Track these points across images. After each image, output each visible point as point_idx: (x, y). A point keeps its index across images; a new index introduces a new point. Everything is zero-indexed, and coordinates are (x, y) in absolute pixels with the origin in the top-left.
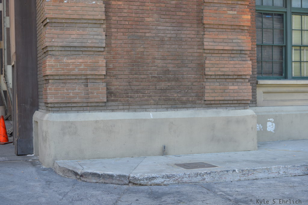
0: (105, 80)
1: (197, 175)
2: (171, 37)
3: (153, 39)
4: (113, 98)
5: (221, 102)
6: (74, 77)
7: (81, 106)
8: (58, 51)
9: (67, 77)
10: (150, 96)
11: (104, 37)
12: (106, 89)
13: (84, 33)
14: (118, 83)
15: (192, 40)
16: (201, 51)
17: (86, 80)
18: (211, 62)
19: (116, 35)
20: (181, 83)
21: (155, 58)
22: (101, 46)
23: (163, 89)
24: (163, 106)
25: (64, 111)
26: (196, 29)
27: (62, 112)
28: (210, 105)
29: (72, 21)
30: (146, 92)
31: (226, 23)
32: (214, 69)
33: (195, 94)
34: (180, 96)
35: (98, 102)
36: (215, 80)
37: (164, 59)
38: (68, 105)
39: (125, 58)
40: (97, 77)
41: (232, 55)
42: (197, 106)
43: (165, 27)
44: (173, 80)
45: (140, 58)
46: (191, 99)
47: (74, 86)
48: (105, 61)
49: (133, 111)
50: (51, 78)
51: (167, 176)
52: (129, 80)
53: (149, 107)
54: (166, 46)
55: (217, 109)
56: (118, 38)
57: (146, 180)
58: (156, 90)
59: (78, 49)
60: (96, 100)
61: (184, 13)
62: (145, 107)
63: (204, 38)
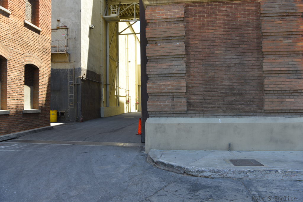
0: (186, 96)
1: (241, 172)
2: (235, 64)
3: (221, 66)
4: (191, 108)
5: (279, 111)
6: (164, 94)
7: (169, 114)
8: (154, 77)
9: (160, 94)
10: (220, 107)
11: (185, 66)
12: (186, 102)
13: (171, 64)
14: (195, 97)
15: (253, 64)
16: (261, 72)
17: (173, 96)
18: (269, 80)
19: (194, 64)
20: (244, 97)
21: (223, 80)
22: (182, 73)
23: (229, 101)
24: (230, 114)
26: (257, 56)
27: (157, 117)
28: (269, 113)
30: (217, 104)
31: (282, 50)
32: (272, 86)
33: (256, 105)
34: (243, 106)
35: (180, 111)
36: (273, 95)
37: (230, 79)
38: (161, 113)
39: (200, 80)
40: (180, 94)
41: (289, 75)
42: (257, 114)
43: (231, 57)
44: (238, 95)
46: (252, 109)
47: (165, 100)
48: (185, 83)
49: (206, 118)
50: (150, 95)
51: (214, 171)
52: (203, 96)
53: (219, 114)
54: (232, 70)
55: (275, 116)
56: (195, 66)
57: (197, 172)
58: (224, 103)
59: (167, 75)
60: (180, 109)
61: (246, 45)
62: (216, 114)
63: (262, 63)
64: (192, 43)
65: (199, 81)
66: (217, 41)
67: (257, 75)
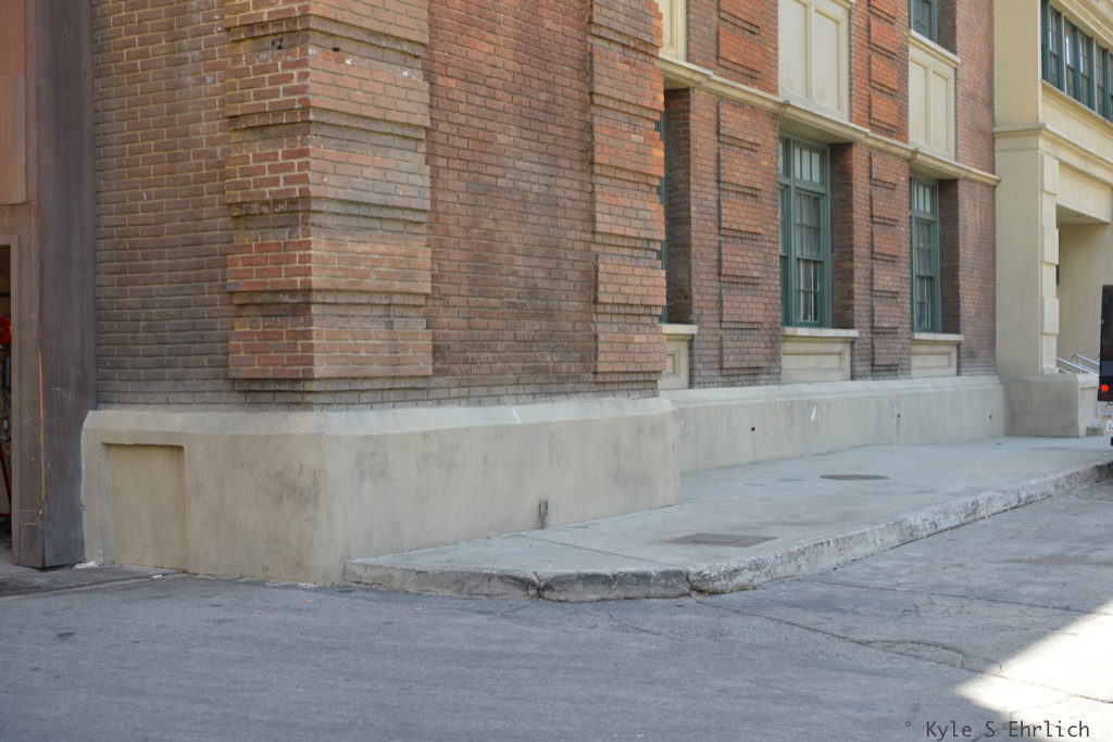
0: (427, 309)
2: (538, 194)
3: (509, 196)
4: (441, 365)
5: (621, 378)
6: (364, 299)
7: (380, 389)
8: (332, 213)
10: (507, 360)
11: (427, 182)
12: (431, 338)
13: (390, 164)
14: (447, 319)
15: (574, 204)
16: (589, 236)
17: (389, 305)
18: (610, 269)
19: (446, 176)
20: (556, 324)
21: (513, 251)
22: (421, 207)
23: (526, 339)
24: (529, 389)
25: (344, 403)
26: (580, 176)
27: (340, 407)
28: (606, 385)
29: (363, 124)
30: (499, 349)
33: (577, 355)
34: (556, 359)
35: (412, 377)
36: (608, 318)
37: (528, 253)
38: (357, 385)
39: (463, 245)
40: (411, 300)
41: (636, 253)
42: (581, 387)
43: (528, 164)
44: (544, 314)
45: (488, 248)
46: (573, 369)
47: (365, 325)
48: (429, 252)
50: (317, 298)
52: (469, 313)
53: (504, 390)
54: (534, 219)
55: (614, 395)
56: (450, 185)
57: (724, 579)
58: (516, 344)
59: (374, 212)
60: (411, 370)
61: (561, 129)
62: (497, 390)
63: (593, 202)
64: (440, 81)
65: (457, 251)
66: (499, 94)
67: (580, 246)
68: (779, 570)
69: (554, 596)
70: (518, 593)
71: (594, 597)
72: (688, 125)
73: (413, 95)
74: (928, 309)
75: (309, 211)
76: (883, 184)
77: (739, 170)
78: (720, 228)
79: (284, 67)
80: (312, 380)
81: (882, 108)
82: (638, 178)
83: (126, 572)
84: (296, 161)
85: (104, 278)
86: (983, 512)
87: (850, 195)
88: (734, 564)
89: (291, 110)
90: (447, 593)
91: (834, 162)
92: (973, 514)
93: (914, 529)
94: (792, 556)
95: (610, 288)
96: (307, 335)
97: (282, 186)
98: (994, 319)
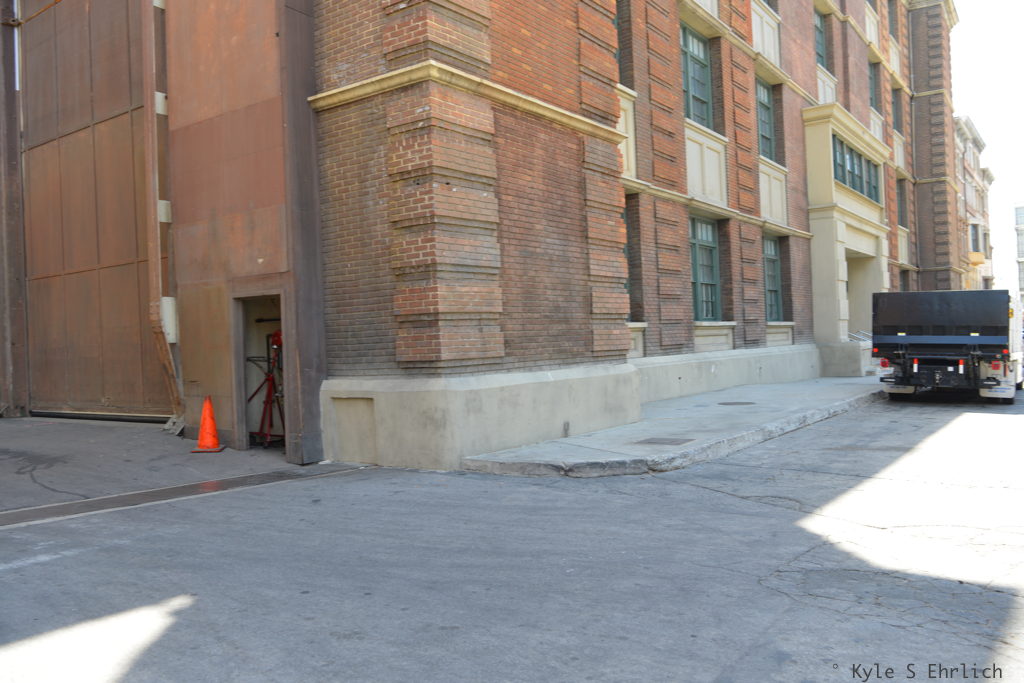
0: (501, 321)
2: (559, 256)
3: (542, 257)
4: (509, 351)
6: (467, 317)
7: (477, 365)
8: (449, 272)
9: (459, 317)
10: (544, 347)
11: (498, 252)
12: (502, 336)
13: (477, 243)
14: (512, 326)
15: (578, 260)
16: (587, 277)
17: (480, 319)
18: (597, 294)
19: (509, 249)
20: (570, 326)
21: (546, 288)
22: (495, 266)
23: (555, 334)
24: (557, 362)
25: (458, 373)
26: (582, 245)
29: (463, 223)
30: (540, 341)
31: (607, 238)
33: (583, 342)
34: (571, 345)
35: (494, 358)
36: (601, 321)
37: (554, 288)
38: (462, 363)
39: (519, 285)
40: (491, 316)
41: (613, 285)
42: (585, 359)
43: (553, 240)
44: (564, 321)
45: (533, 286)
46: (580, 350)
47: (468, 331)
48: (501, 290)
49: (528, 371)
50: (442, 317)
52: (523, 322)
53: (543, 363)
54: (556, 270)
55: (603, 363)
56: (510, 253)
58: (549, 337)
59: (471, 270)
60: (493, 354)
61: (569, 220)
62: (540, 363)
63: (588, 259)
64: (504, 197)
65: (516, 289)
66: (536, 203)
67: (582, 283)
68: (697, 458)
69: (574, 475)
70: (555, 473)
71: (596, 475)
72: (638, 213)
73: (490, 206)
74: (775, 308)
75: (436, 271)
76: (748, 241)
77: (667, 237)
78: (658, 269)
79: (421, 193)
80: (440, 361)
81: (745, 198)
82: (613, 244)
83: (347, 466)
84: (428, 244)
85: (329, 310)
86: (809, 421)
87: (729, 247)
88: (672, 455)
89: (425, 217)
90: (516, 474)
91: (720, 229)
92: (803, 423)
93: (771, 432)
94: (703, 450)
95: (599, 305)
96: (437, 337)
97: (421, 258)
98: (812, 312)
